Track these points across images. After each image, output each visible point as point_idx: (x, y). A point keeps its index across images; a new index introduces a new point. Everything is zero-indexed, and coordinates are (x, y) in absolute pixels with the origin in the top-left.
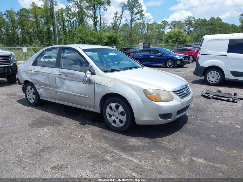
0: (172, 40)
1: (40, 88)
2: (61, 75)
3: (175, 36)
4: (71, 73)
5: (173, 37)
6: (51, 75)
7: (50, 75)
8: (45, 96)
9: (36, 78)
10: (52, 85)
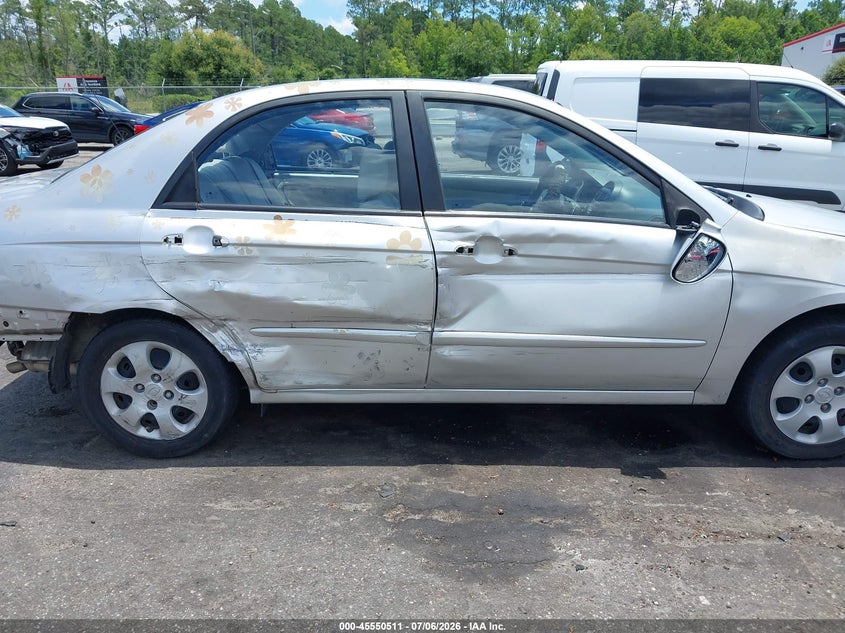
0: (201, 69)
1: (260, 341)
2: (471, 250)
3: (208, 56)
4: (552, 234)
5: (201, 60)
6: (389, 258)
7: (381, 257)
8: (307, 381)
9: (227, 287)
10: (398, 315)
